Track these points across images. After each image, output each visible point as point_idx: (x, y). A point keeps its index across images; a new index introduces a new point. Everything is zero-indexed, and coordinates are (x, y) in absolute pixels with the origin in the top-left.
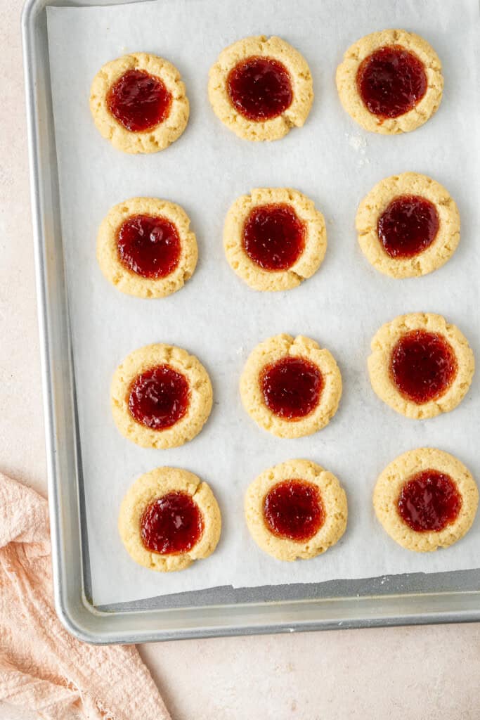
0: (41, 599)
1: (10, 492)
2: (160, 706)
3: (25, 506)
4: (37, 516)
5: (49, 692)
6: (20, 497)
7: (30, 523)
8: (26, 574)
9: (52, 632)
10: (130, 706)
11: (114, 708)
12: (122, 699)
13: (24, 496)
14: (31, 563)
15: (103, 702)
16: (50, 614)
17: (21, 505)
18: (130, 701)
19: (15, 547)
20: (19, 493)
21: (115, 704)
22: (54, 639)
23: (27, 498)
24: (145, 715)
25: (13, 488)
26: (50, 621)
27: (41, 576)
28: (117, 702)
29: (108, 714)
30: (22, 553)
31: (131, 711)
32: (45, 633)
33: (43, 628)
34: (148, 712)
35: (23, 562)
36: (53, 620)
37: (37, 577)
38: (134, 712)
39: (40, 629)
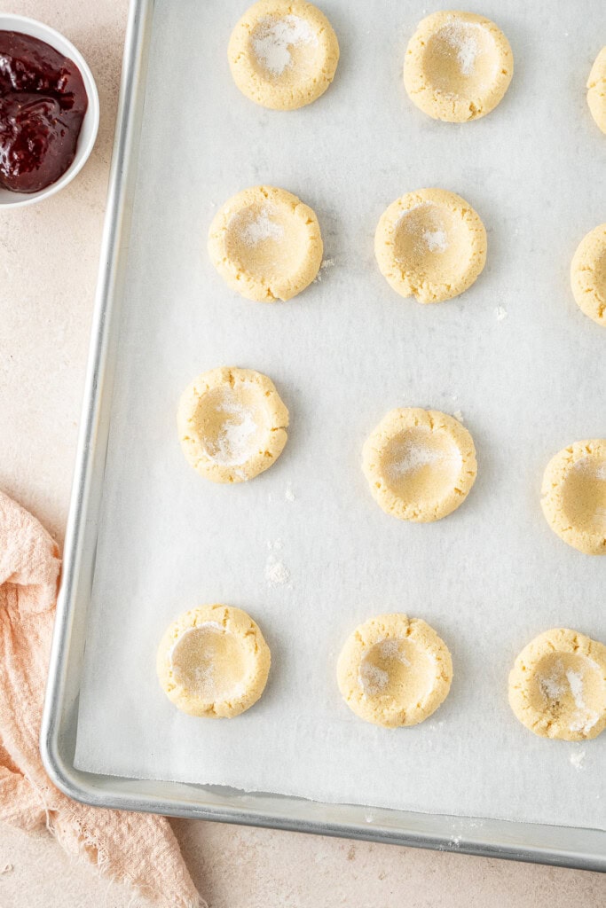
0: (21, 670)
1: (8, 517)
2: (162, 830)
3: (23, 538)
4: (35, 553)
5: (15, 794)
6: (20, 525)
7: (24, 563)
8: (12, 631)
9: (22, 720)
10: (120, 829)
11: (97, 832)
12: (110, 819)
13: (25, 524)
14: (22, 619)
15: (83, 823)
16: (28, 694)
17: (19, 536)
18: (120, 822)
19: (6, 591)
20: (19, 519)
21: (98, 826)
22: (23, 730)
23: (29, 528)
24: (142, 841)
25: (14, 511)
26: (25, 703)
27: (31, 638)
28: (102, 824)
29: (88, 840)
30: (14, 601)
31: (122, 836)
32: (13, 718)
33: (14, 710)
34: (145, 838)
35: (11, 613)
36: (29, 704)
37: (25, 639)
38: (126, 837)
39: (9, 711)
